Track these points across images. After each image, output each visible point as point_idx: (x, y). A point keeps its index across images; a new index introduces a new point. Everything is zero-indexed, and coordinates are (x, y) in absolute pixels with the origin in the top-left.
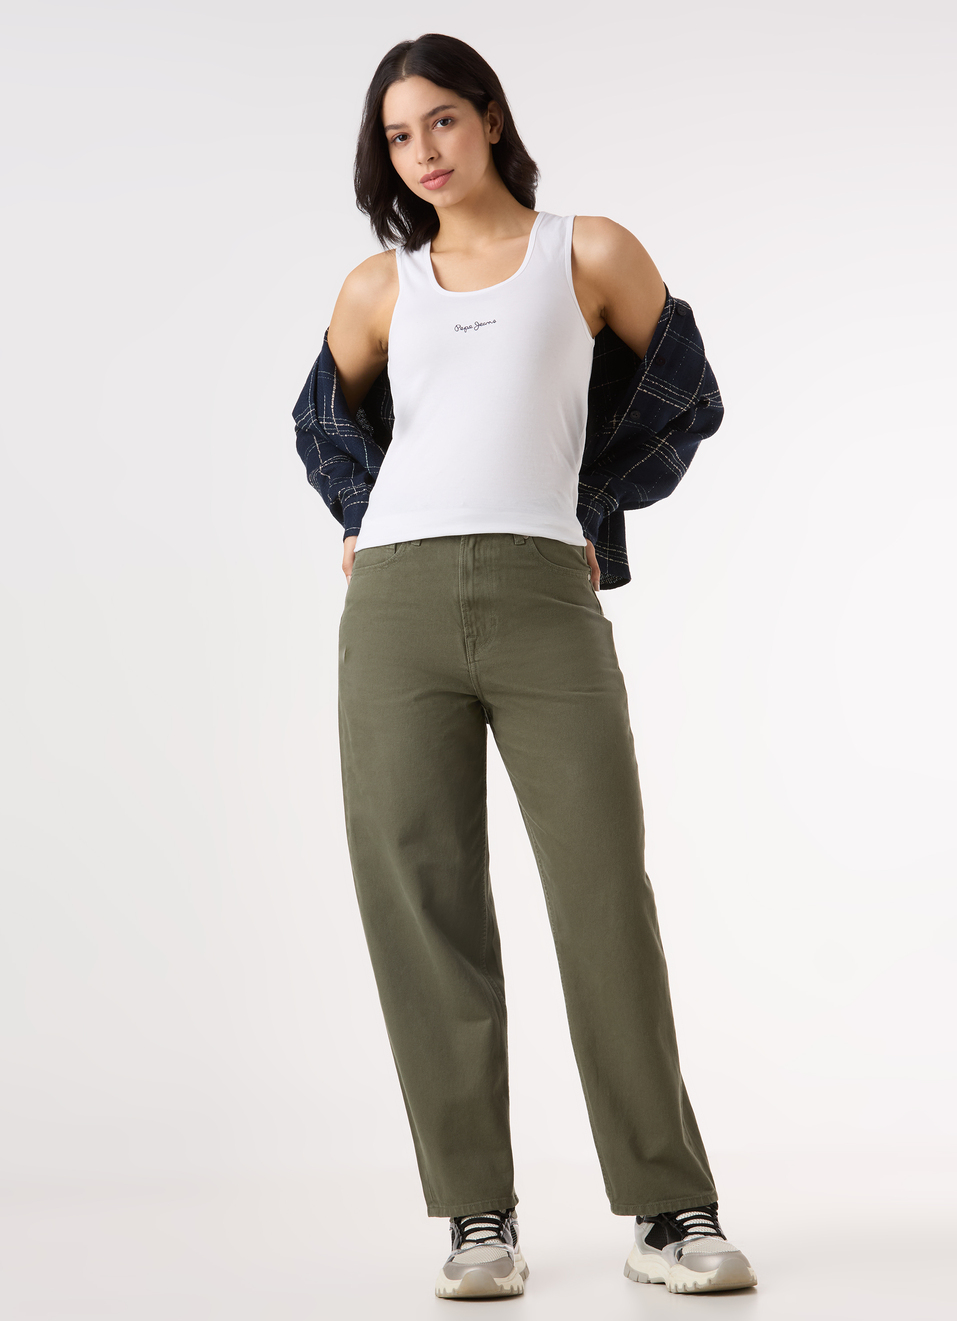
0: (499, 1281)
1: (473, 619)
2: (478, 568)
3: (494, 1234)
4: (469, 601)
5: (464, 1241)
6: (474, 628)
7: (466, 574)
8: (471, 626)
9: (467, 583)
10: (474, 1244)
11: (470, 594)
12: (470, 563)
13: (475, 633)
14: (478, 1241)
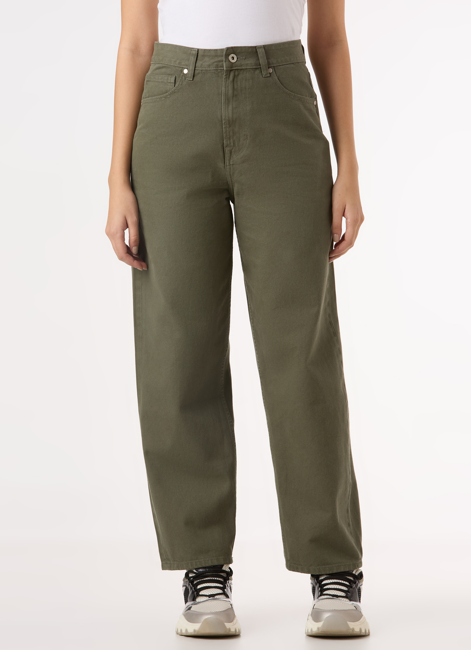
0: (228, 625)
1: (231, 134)
2: (236, 96)
3: (220, 591)
4: (229, 120)
5: (198, 595)
6: (232, 140)
7: (228, 101)
8: (230, 139)
9: (228, 107)
10: (207, 598)
11: (230, 115)
12: (230, 92)
13: (232, 144)
14: (210, 596)
